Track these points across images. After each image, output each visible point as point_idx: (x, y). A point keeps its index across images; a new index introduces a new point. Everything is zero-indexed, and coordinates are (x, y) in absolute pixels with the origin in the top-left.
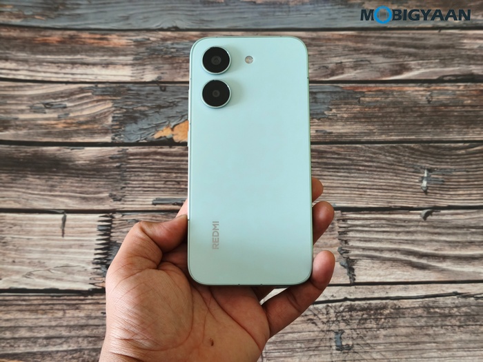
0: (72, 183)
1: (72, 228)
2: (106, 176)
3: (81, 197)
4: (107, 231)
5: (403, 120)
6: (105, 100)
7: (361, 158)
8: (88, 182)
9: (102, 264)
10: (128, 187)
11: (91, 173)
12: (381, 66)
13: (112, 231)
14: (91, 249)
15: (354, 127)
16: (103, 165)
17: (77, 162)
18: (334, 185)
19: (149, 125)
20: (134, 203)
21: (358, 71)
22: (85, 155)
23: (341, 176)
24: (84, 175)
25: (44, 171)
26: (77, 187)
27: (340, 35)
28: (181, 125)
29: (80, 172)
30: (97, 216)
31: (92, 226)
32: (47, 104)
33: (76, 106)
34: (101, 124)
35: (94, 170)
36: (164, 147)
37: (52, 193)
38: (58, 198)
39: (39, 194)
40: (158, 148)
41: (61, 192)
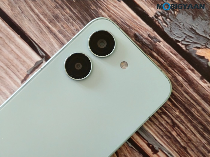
36: (196, 71)
37: (50, 26)
38: (50, 36)
39: (38, 15)
40: (189, 69)
41: (59, 31)
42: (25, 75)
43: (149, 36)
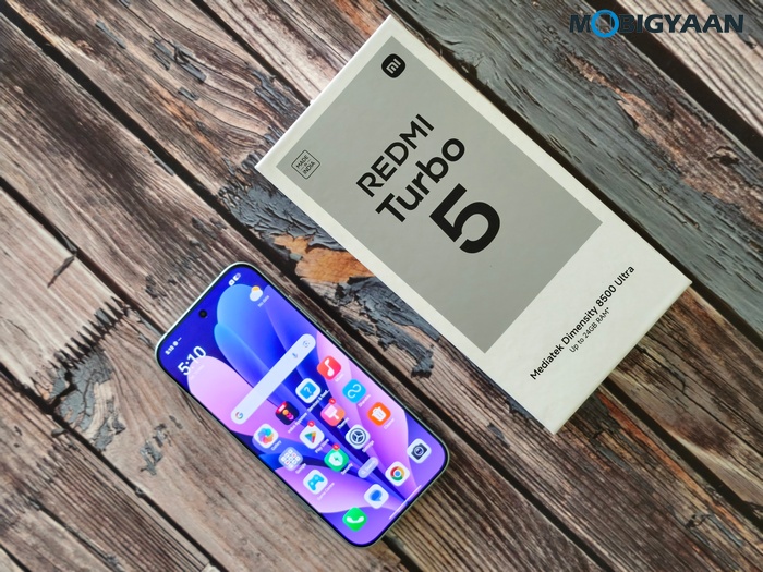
0: (117, 215)
1: (69, 284)
2: (166, 243)
3: (111, 248)
4: (105, 325)
5: (623, 516)
6: (264, 117)
7: (505, 518)
8: (137, 233)
9: (65, 365)
10: (180, 287)
11: (152, 223)
12: (692, 408)
13: (111, 331)
14: (67, 334)
15: (547, 465)
16: (176, 224)
17: (147, 189)
18: (431, 520)
19: (285, 213)
20: (168, 316)
21: (650, 387)
22: (167, 187)
23: (451, 516)
24: (141, 219)
25: (96, 168)
26: (119, 229)
27: (696, 303)
28: (326, 251)
29: (140, 208)
30: (108, 294)
31: (92, 303)
32: (182, 54)
33: (217, 91)
34: (224, 153)
35: (158, 221)
36: (274, 267)
37: (81, 211)
38: (82, 225)
39: (64, 198)
40: (265, 263)
41: (93, 218)
42: (52, 277)
43: (211, 220)
